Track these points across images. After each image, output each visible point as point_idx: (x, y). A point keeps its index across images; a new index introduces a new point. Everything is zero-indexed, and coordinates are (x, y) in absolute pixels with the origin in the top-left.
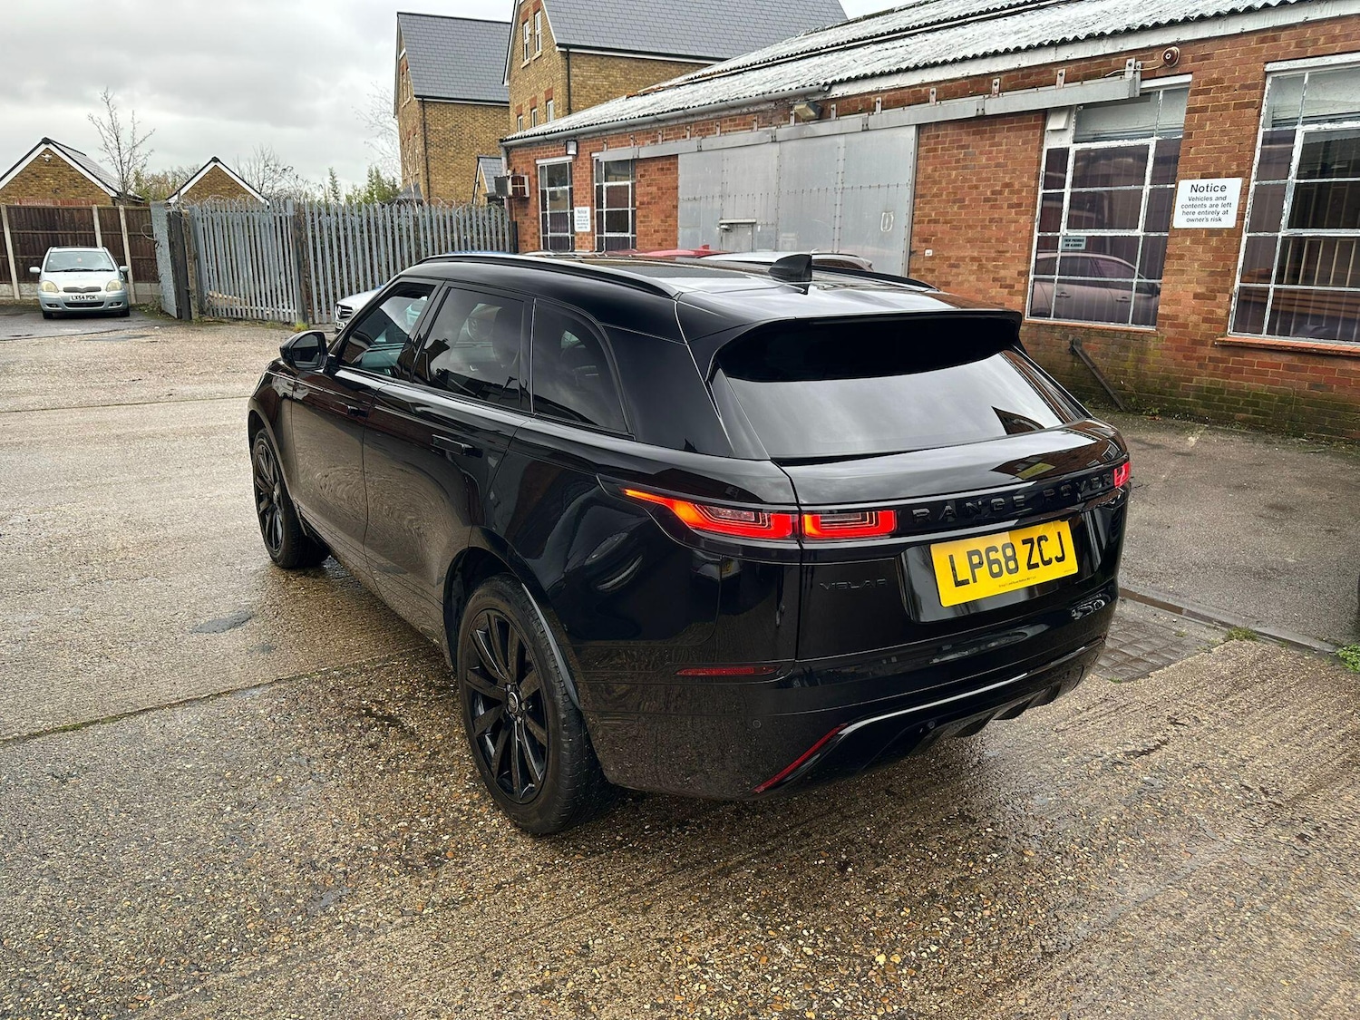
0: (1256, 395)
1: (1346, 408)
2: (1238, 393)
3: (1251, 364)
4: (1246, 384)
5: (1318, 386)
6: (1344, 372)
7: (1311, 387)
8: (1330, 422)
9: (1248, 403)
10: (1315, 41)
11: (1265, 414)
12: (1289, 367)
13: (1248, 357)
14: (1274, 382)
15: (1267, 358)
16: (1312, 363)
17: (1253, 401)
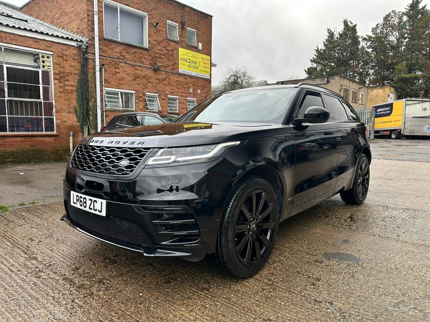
0: (12, 152)
1: (42, 151)
2: (5, 152)
3: (8, 142)
4: (8, 149)
5: (32, 146)
6: (38, 141)
7: (30, 146)
8: (38, 156)
9: (10, 155)
10: (6, 39)
11: (17, 158)
12: (22, 141)
13: (7, 140)
14: (18, 147)
15: (13, 139)
16: (29, 139)
17: (12, 154)
